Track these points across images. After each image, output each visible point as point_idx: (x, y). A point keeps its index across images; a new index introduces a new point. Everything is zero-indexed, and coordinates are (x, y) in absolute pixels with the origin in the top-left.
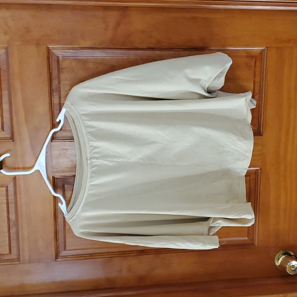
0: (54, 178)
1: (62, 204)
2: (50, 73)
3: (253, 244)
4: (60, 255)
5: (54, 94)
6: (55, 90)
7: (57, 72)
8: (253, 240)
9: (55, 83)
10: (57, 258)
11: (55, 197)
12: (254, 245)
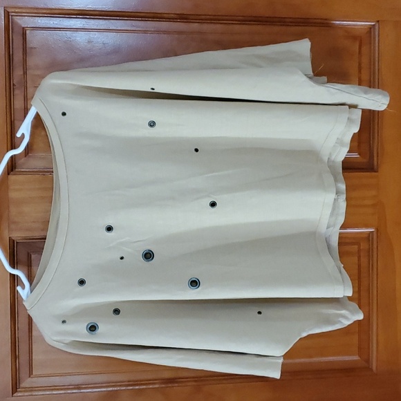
0: (12, 242)
1: (23, 287)
2: (9, 55)
3: (369, 369)
4: (22, 385)
5: (17, 92)
6: (17, 86)
7: (21, 54)
8: (368, 361)
9: (18, 73)
10: (16, 391)
11: (13, 277)
12: (372, 370)
